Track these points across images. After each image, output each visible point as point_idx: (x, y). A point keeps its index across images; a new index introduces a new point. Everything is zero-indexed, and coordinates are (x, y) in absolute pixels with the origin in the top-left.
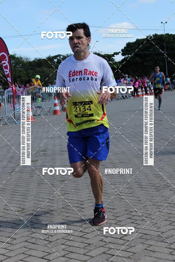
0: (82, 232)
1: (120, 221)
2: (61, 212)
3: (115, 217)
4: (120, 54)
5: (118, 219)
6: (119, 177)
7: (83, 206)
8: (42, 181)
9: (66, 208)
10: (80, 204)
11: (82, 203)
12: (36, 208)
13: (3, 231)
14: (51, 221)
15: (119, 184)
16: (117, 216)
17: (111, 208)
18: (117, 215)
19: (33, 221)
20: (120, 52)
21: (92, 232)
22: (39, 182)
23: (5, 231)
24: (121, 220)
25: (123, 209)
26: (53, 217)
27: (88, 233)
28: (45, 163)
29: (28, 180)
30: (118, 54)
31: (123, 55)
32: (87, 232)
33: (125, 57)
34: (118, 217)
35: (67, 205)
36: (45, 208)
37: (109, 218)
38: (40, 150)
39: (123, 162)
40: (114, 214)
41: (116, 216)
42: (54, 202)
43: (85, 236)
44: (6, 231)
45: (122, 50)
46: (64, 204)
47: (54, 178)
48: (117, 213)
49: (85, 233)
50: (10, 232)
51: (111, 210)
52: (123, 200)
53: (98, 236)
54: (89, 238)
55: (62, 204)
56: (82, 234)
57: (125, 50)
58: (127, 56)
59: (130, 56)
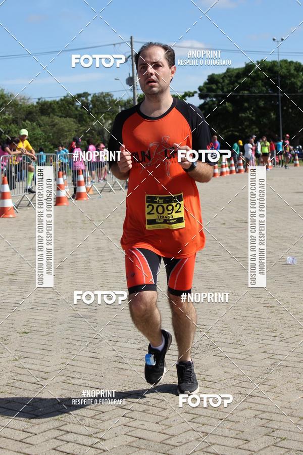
0: (26, 432)
1: (103, 412)
4: (196, 95)
7: (45, 382)
9: (12, 385)
10: (42, 378)
11: (46, 376)
15: (126, 340)
20: (195, 92)
21: (44, 433)
27: (36, 435)
30: (193, 95)
31: (201, 97)
32: (34, 432)
33: (205, 102)
35: (17, 378)
38: (6, 273)
43: (27, 440)
46: (12, 378)
47: (11, 326)
49: (30, 435)
52: (123, 372)
53: (51, 441)
54: (35, 443)
55: (9, 377)
56: (23, 435)
57: (205, 89)
58: (208, 99)
59: (214, 99)
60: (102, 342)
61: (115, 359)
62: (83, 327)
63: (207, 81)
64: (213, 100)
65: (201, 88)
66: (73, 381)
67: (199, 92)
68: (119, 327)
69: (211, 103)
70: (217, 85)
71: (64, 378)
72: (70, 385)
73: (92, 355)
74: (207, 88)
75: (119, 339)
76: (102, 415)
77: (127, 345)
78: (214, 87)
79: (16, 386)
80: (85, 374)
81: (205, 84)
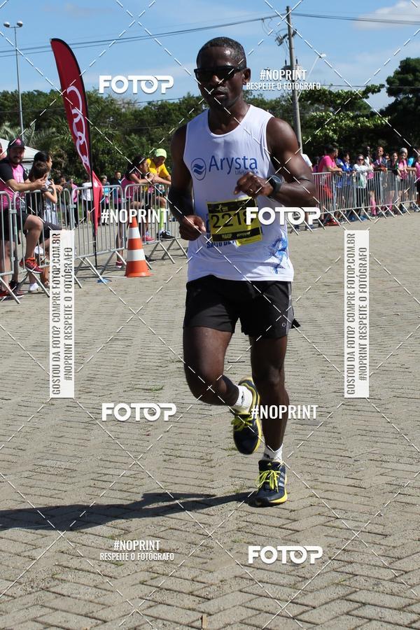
0: (297, 603)
1: (406, 573)
2: (234, 542)
3: (389, 559)
5: (398, 564)
6: (394, 441)
7: (295, 526)
8: (177, 447)
9: (247, 531)
10: (288, 519)
11: (293, 515)
12: (163, 529)
13: (69, 596)
14: (207, 568)
15: (395, 459)
16: (396, 555)
17: (376, 531)
18: (397, 553)
19: (154, 568)
20: (382, 86)
21: (327, 606)
22: (168, 452)
23: (76, 598)
24: (408, 570)
25: (412, 536)
26: (212, 555)
27: (314, 608)
28: (184, 397)
29: (136, 445)
30: (379, 91)
31: (391, 92)
32: (310, 604)
33: (396, 100)
34: (399, 559)
35: (250, 520)
36: (188, 529)
37: (372, 563)
38: (169, 359)
39: (405, 395)
40: (386, 551)
41: (392, 555)
42: (212, 513)
43: (305, 617)
44: (78, 596)
45: (389, 81)
46: (242, 519)
47: (209, 439)
48: (394, 547)
49: (306, 608)
50: (91, 599)
51: (378, 539)
52: (409, 509)
53: (342, 617)
54: (317, 621)
55: (237, 519)
56: (296, 610)
57: (397, 81)
58: (402, 96)
59: (411, 96)
60: (359, 463)
61: (390, 488)
62: (321, 439)
63: (400, 70)
64: (408, 97)
65: (392, 80)
66: (337, 523)
67: (387, 86)
68: (376, 439)
69: (406, 101)
70: (414, 75)
71: (322, 519)
72: (337, 529)
73: (351, 482)
74: (399, 79)
75: (384, 458)
76: (406, 576)
77: (400, 466)
78: (410, 77)
79: (253, 531)
80: (353, 512)
81: (397, 73)
